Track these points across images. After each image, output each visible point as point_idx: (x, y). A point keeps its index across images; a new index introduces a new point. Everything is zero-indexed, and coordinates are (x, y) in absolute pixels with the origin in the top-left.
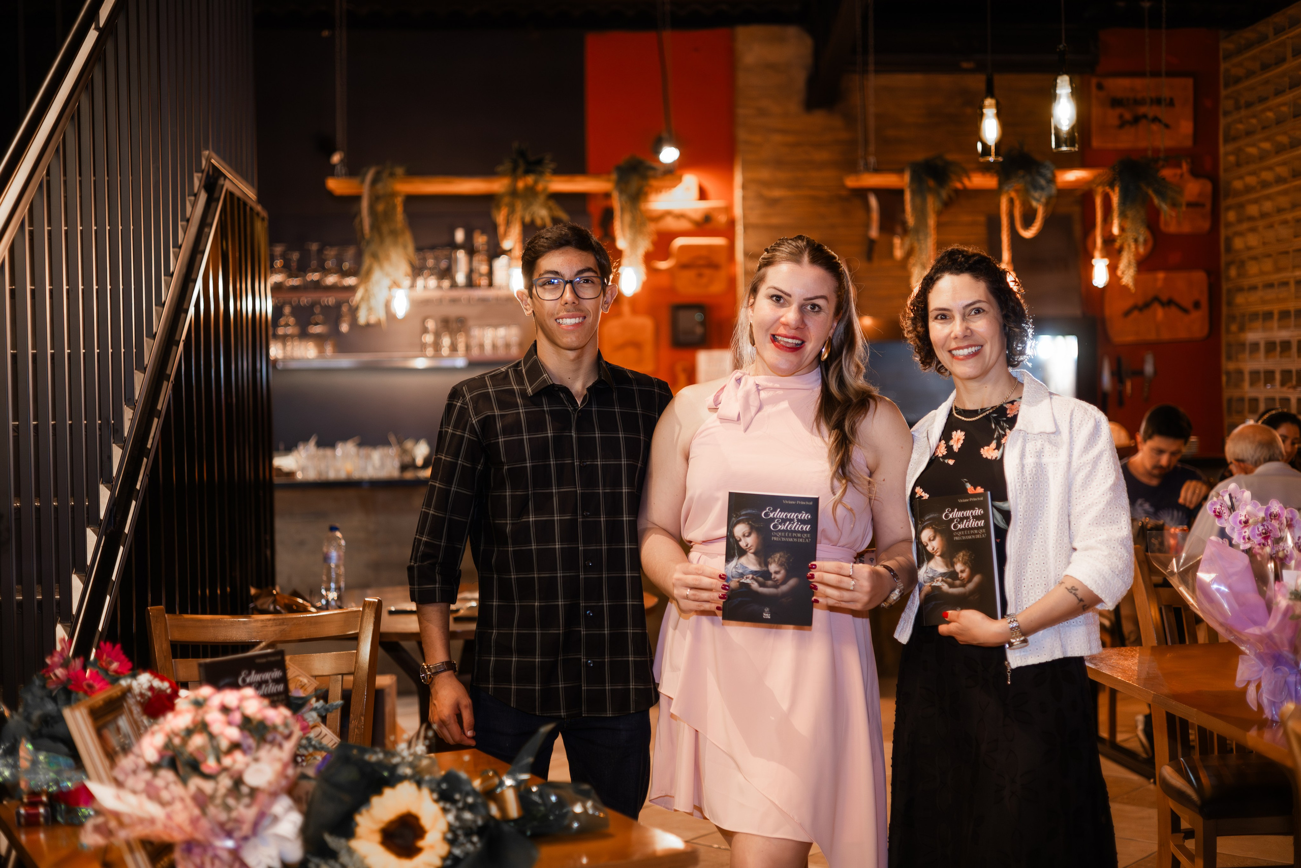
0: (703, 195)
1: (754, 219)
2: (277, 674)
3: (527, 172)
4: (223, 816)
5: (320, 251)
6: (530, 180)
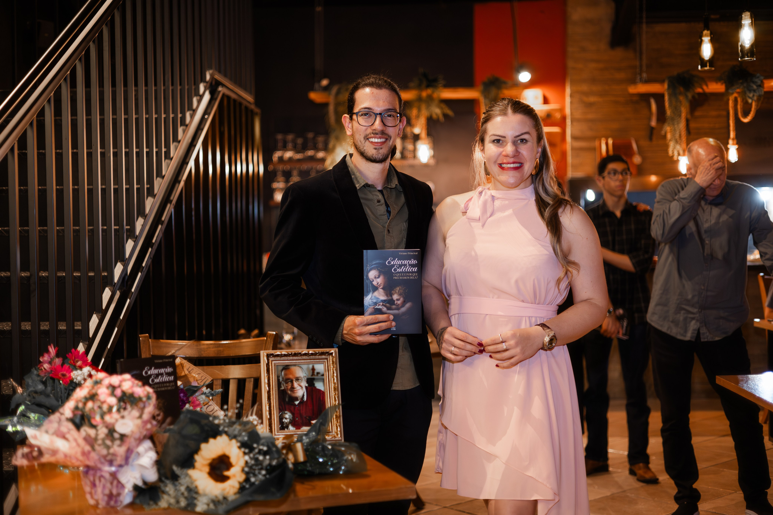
0: (546, 101)
1: (578, 115)
2: (169, 370)
3: (428, 86)
4: (104, 452)
5: (314, 138)
6: (429, 91)
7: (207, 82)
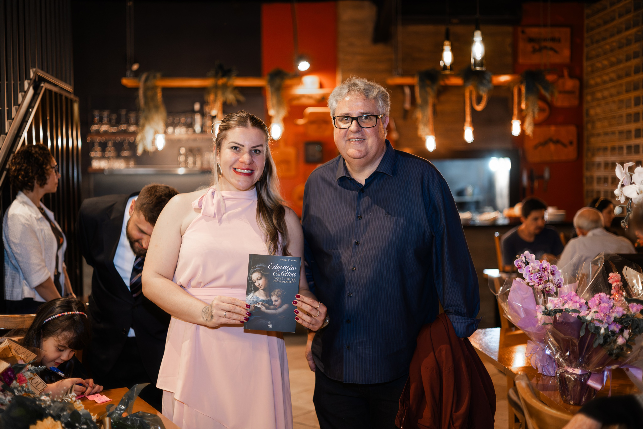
7: (31, 80)
